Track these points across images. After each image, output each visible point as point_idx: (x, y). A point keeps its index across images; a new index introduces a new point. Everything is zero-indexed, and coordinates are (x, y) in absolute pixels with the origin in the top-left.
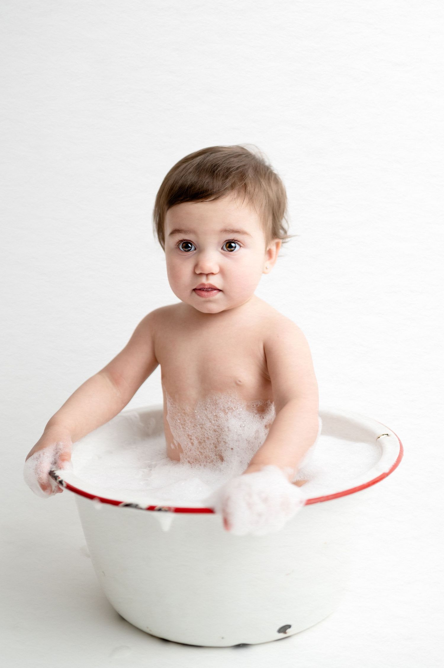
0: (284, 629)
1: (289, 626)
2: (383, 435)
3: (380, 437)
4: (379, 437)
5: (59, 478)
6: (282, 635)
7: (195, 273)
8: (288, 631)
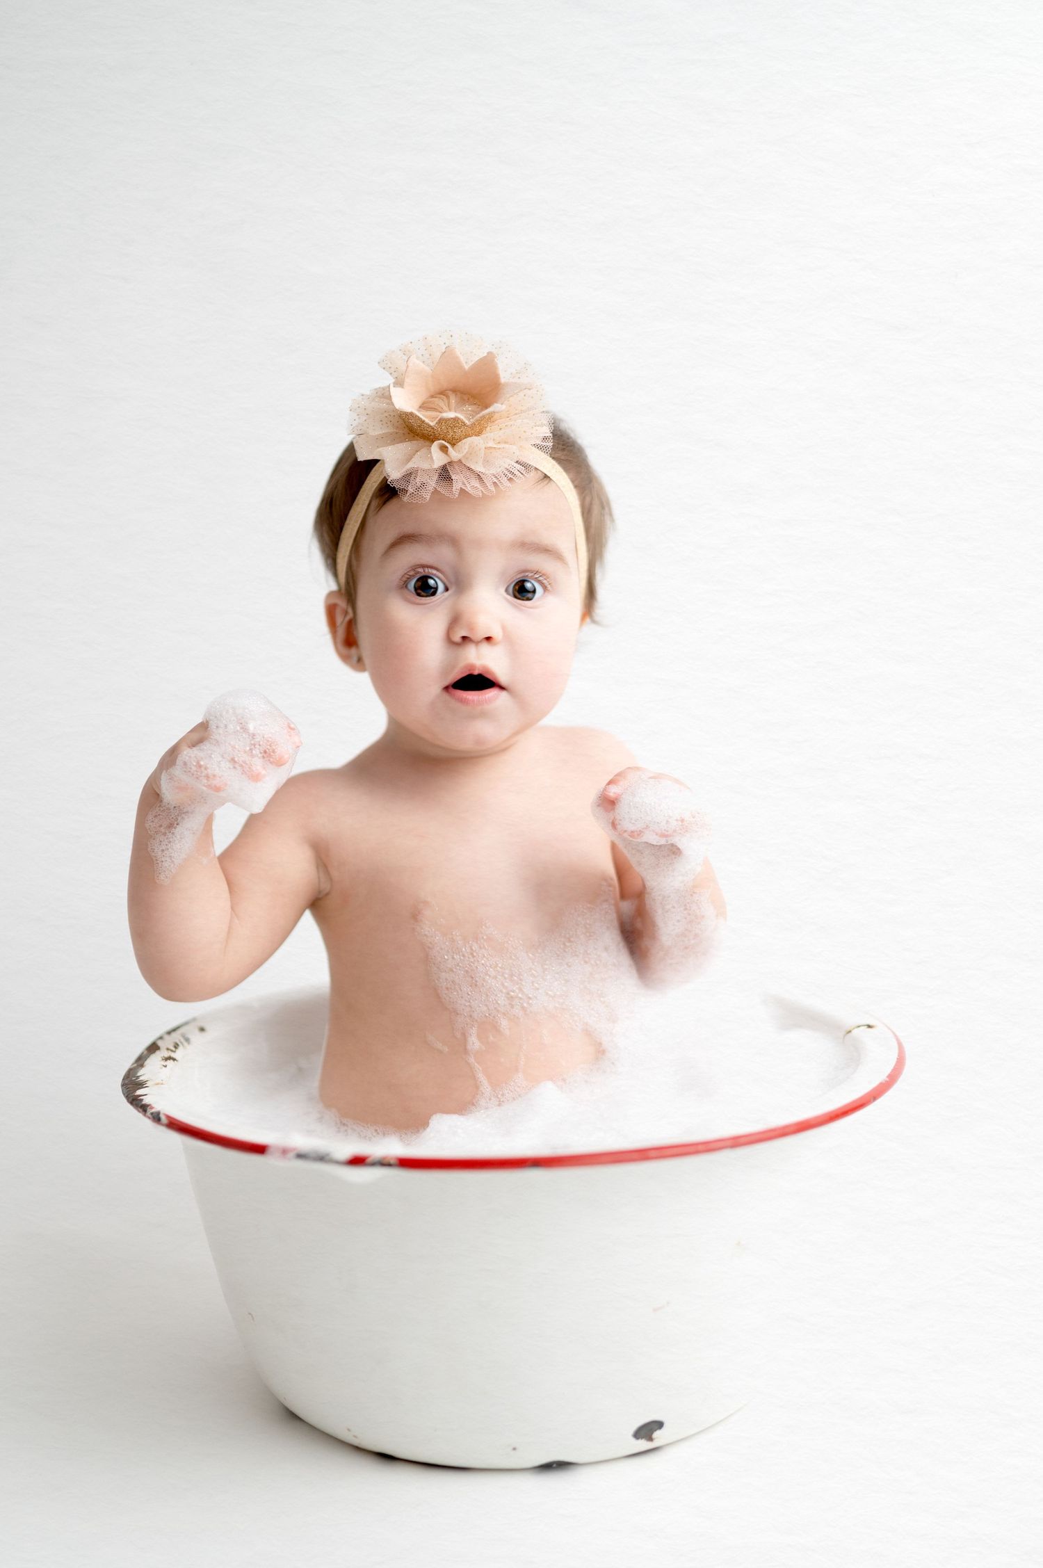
0: (647, 1431)
1: (659, 1425)
2: (859, 1027)
3: (853, 1032)
4: (850, 1032)
5: (152, 1108)
6: (643, 1445)
7: (449, 641)
8: (657, 1434)
